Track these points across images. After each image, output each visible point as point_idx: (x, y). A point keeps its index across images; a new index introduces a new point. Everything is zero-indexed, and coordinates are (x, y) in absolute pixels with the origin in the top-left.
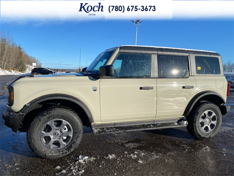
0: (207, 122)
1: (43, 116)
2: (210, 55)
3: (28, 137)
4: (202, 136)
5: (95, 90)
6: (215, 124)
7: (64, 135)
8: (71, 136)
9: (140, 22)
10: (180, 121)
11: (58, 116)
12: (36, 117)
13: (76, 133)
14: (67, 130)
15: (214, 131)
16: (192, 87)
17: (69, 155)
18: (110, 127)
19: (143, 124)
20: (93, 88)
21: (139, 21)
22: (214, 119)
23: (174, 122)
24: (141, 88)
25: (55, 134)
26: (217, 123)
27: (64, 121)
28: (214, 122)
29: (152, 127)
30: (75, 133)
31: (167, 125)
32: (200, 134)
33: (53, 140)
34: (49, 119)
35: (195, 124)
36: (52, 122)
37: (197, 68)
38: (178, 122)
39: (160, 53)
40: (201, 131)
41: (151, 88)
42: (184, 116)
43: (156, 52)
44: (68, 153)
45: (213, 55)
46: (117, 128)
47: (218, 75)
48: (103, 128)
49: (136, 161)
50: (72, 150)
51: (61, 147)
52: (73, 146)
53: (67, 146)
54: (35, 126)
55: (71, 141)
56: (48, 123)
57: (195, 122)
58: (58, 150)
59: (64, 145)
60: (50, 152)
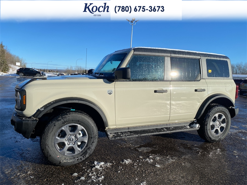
0: (218, 125)
1: (57, 121)
2: (220, 58)
3: (42, 144)
4: (213, 138)
5: (110, 94)
6: (225, 127)
7: (78, 140)
8: (86, 141)
9: (136, 21)
10: (192, 124)
11: (73, 121)
12: (50, 122)
13: (92, 138)
14: (81, 135)
15: (224, 133)
16: (204, 90)
17: (83, 161)
18: (124, 131)
19: (157, 128)
20: (108, 92)
22: (223, 122)
23: (186, 125)
24: (155, 91)
25: (69, 140)
26: (226, 126)
27: (79, 125)
28: (224, 125)
29: (166, 131)
30: (90, 138)
31: (180, 129)
32: (211, 137)
33: (67, 146)
34: (64, 124)
35: (207, 127)
36: (67, 127)
37: (208, 71)
38: (190, 125)
39: (173, 55)
40: (211, 133)
41: (166, 91)
42: (195, 119)
43: (169, 55)
44: (83, 159)
45: (223, 58)
46: (131, 132)
47: (228, 78)
48: (118, 133)
49: (153, 165)
50: (87, 156)
51: (76, 153)
52: (89, 152)
53: (82, 152)
54: (50, 132)
55: (86, 147)
56: (63, 128)
57: (206, 125)
58: (72, 156)
59: (79, 151)
60: (65, 158)
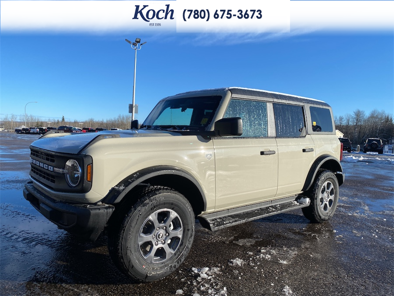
0: (326, 197)
1: (144, 206)
3: (120, 248)
4: (323, 217)
5: (209, 158)
6: (333, 200)
7: (171, 236)
8: (180, 236)
9: (142, 44)
10: (299, 198)
11: (165, 205)
12: (133, 209)
13: (188, 230)
14: (172, 227)
15: (333, 209)
16: (312, 150)
18: (223, 216)
19: (261, 207)
20: (207, 155)
21: (139, 42)
22: (332, 193)
23: (292, 200)
24: (262, 153)
25: (158, 236)
26: (335, 198)
27: (172, 211)
28: (332, 197)
29: (274, 211)
30: (186, 230)
31: (289, 206)
32: (321, 215)
33: (155, 248)
34: (153, 209)
35: (316, 202)
36: (155, 214)
37: (312, 123)
38: (296, 200)
39: (276, 100)
40: (322, 211)
41: (273, 153)
42: (303, 192)
43: (271, 100)
44: (177, 266)
45: (323, 105)
46: (232, 216)
48: (216, 219)
49: (275, 261)
51: (167, 257)
53: (175, 254)
54: (133, 225)
55: (181, 245)
56: (151, 217)
57: (316, 199)
58: (162, 263)
59: (172, 254)
60: (153, 268)
